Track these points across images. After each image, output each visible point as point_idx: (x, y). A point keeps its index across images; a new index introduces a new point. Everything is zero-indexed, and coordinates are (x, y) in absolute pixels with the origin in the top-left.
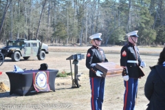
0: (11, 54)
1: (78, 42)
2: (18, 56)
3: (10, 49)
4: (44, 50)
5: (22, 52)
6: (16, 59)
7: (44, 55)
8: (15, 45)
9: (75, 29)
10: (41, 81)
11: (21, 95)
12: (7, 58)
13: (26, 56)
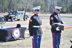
0: (11, 18)
1: (45, 12)
2: (14, 19)
3: (10, 15)
4: (27, 16)
5: (16, 17)
6: (13, 20)
7: (26, 18)
8: (13, 14)
9: (44, 6)
10: (16, 33)
11: (5, 42)
12: (9, 20)
13: (18, 19)
